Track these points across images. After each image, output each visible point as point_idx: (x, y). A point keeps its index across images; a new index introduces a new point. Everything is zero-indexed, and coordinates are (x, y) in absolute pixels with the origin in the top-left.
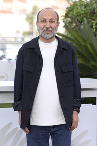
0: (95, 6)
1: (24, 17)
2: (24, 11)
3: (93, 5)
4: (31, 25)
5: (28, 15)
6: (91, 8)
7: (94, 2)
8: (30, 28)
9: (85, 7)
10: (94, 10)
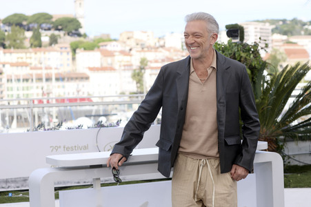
0: (235, 49)
1: (129, 74)
2: (128, 66)
3: (232, 48)
4: (139, 85)
5: (135, 70)
6: (230, 52)
7: (233, 44)
8: (138, 87)
9: (223, 52)
10: (234, 54)
